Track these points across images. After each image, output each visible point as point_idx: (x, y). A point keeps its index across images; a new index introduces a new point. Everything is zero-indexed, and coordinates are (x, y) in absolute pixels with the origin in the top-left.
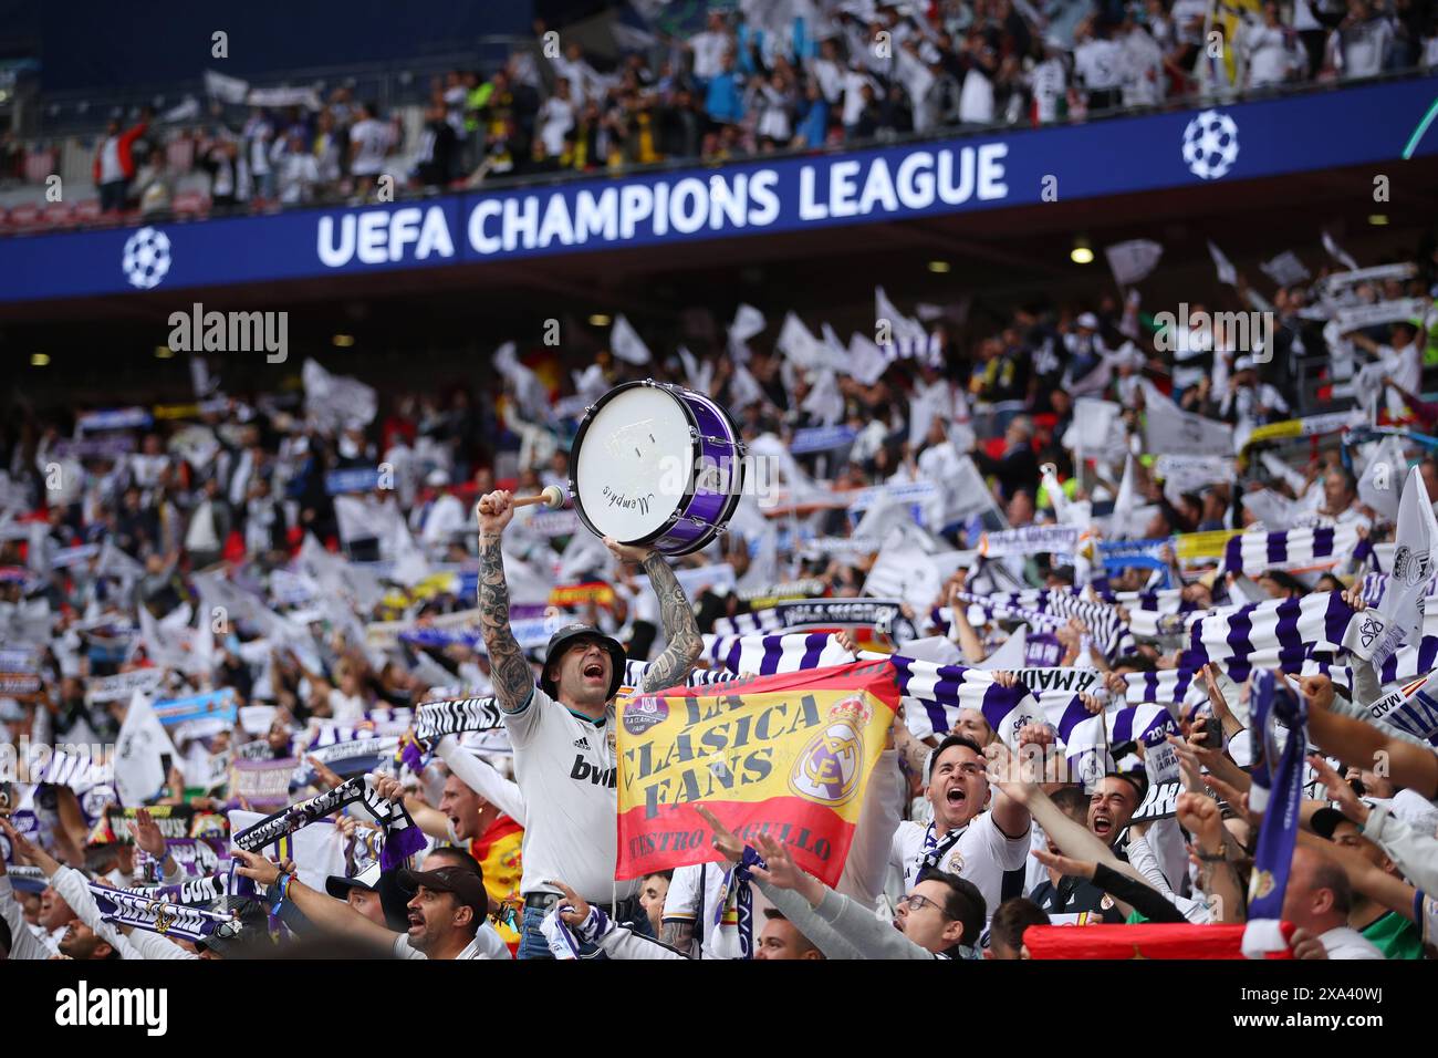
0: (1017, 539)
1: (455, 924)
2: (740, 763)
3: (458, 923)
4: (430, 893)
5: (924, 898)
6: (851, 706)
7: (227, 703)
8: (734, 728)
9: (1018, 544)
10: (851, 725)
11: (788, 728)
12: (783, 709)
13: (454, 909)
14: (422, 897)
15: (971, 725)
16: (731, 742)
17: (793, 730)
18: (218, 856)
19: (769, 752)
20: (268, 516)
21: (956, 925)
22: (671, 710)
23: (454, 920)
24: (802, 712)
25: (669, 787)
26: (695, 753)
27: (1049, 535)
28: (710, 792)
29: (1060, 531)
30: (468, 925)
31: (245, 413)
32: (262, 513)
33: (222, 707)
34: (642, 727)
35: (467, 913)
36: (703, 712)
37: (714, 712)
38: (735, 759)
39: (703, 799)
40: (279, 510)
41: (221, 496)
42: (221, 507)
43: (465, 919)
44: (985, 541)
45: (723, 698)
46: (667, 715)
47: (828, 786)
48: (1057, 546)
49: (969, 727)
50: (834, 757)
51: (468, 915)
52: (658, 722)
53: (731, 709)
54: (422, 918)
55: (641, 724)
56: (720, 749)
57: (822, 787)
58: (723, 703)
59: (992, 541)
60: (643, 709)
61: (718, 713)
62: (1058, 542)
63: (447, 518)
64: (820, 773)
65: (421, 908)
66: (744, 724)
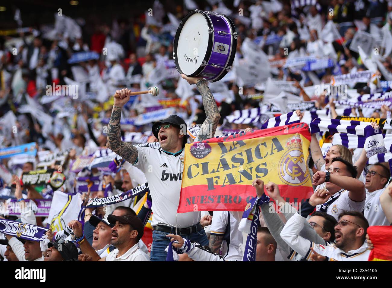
0: (346, 78)
1: (130, 237)
2: (254, 170)
3: (132, 237)
4: (121, 225)
5: (315, 223)
6: (296, 142)
7: (33, 148)
8: (245, 154)
9: (347, 80)
10: (299, 149)
11: (270, 153)
12: (264, 144)
13: (130, 231)
14: (117, 226)
15: (334, 152)
16: (246, 161)
17: (272, 153)
18: (37, 207)
19: (265, 164)
20: (45, 75)
21: (328, 234)
22: (212, 148)
23: (130, 236)
24: (274, 145)
25: (219, 179)
26: (231, 166)
27: (359, 76)
28: (241, 181)
29: (364, 74)
30: (136, 237)
31: (36, 33)
32: (42, 73)
33: (31, 150)
34: (202, 156)
35: (135, 233)
36: (228, 148)
37: (233, 148)
38: (251, 169)
39: (238, 184)
40: (49, 72)
41: (26, 66)
42: (26, 71)
43: (135, 235)
44: (333, 79)
45: (235, 142)
46: (211, 150)
47: (298, 178)
48: (362, 79)
49: (333, 153)
50: (297, 165)
51: (136, 234)
52: (209, 153)
53: (240, 146)
54: (117, 234)
55: (201, 155)
56: (241, 164)
57: (296, 178)
58: (236, 144)
59: (336, 79)
60: (198, 147)
61: (235, 148)
62: (363, 78)
63: (117, 74)
64: (294, 173)
65: (117, 231)
66: (248, 152)
